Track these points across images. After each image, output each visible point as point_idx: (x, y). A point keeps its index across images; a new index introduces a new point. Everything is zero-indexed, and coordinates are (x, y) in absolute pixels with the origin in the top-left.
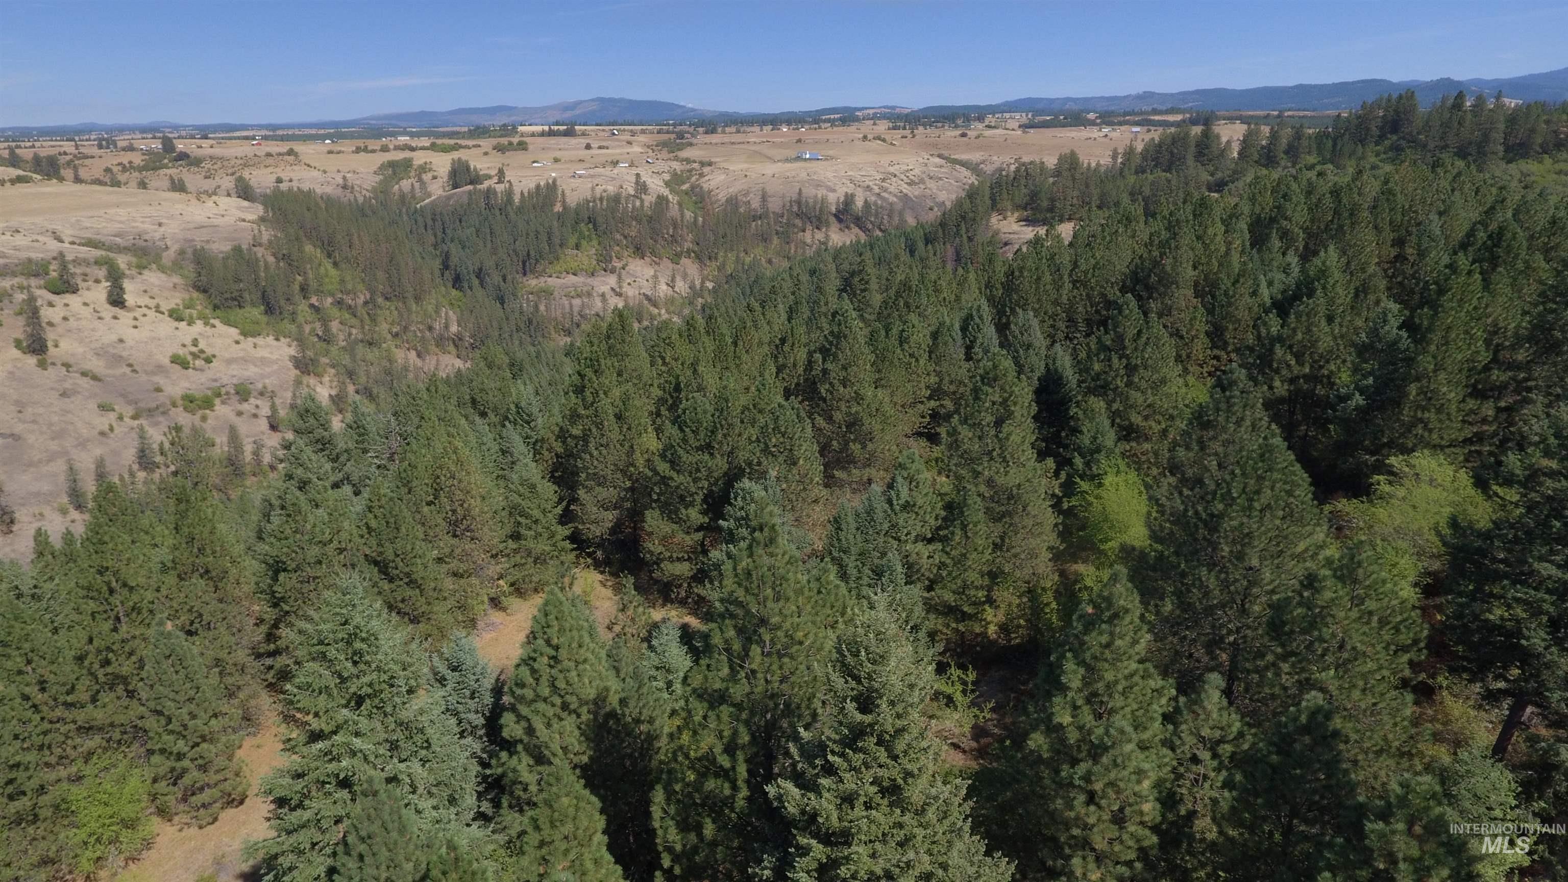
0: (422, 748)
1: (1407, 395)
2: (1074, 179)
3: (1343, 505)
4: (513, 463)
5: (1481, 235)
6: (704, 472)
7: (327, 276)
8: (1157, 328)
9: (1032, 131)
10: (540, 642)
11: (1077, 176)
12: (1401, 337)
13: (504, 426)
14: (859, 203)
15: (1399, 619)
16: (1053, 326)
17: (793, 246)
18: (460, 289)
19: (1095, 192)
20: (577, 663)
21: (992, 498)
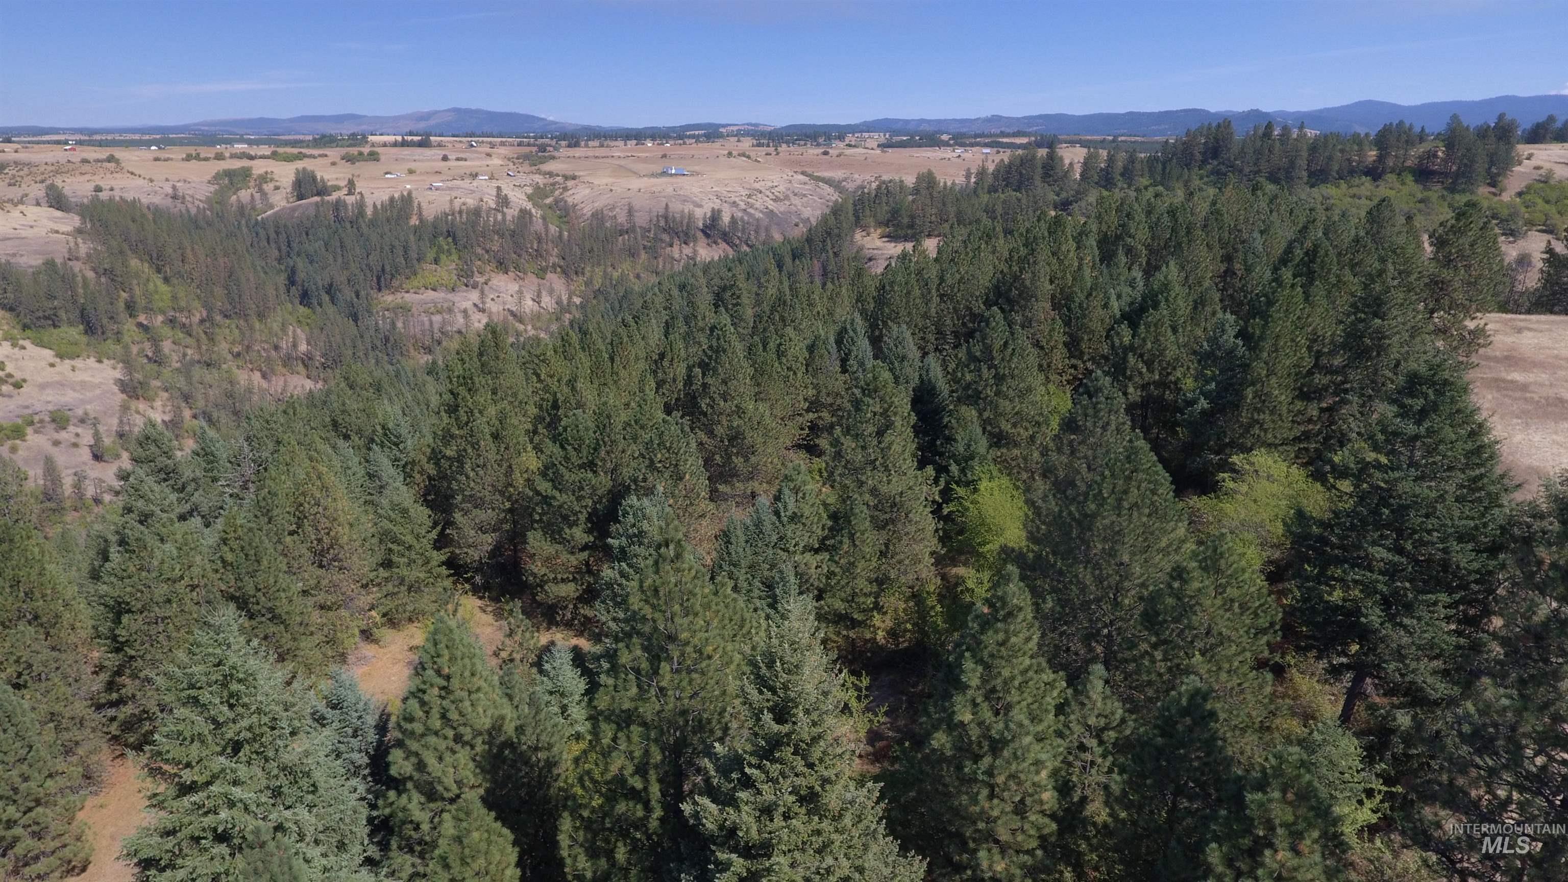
0: (308, 792)
1: (1243, 398)
2: (932, 198)
3: (1195, 501)
4: (381, 487)
5: (1299, 253)
6: (587, 490)
7: (156, 292)
8: (1023, 339)
9: (890, 150)
10: (430, 672)
11: (935, 194)
12: (1237, 345)
13: (369, 449)
14: (726, 219)
15: (1257, 604)
16: (923, 338)
17: (661, 260)
18: (308, 305)
19: (952, 210)
20: (470, 693)
21: (876, 507)
